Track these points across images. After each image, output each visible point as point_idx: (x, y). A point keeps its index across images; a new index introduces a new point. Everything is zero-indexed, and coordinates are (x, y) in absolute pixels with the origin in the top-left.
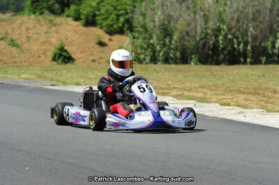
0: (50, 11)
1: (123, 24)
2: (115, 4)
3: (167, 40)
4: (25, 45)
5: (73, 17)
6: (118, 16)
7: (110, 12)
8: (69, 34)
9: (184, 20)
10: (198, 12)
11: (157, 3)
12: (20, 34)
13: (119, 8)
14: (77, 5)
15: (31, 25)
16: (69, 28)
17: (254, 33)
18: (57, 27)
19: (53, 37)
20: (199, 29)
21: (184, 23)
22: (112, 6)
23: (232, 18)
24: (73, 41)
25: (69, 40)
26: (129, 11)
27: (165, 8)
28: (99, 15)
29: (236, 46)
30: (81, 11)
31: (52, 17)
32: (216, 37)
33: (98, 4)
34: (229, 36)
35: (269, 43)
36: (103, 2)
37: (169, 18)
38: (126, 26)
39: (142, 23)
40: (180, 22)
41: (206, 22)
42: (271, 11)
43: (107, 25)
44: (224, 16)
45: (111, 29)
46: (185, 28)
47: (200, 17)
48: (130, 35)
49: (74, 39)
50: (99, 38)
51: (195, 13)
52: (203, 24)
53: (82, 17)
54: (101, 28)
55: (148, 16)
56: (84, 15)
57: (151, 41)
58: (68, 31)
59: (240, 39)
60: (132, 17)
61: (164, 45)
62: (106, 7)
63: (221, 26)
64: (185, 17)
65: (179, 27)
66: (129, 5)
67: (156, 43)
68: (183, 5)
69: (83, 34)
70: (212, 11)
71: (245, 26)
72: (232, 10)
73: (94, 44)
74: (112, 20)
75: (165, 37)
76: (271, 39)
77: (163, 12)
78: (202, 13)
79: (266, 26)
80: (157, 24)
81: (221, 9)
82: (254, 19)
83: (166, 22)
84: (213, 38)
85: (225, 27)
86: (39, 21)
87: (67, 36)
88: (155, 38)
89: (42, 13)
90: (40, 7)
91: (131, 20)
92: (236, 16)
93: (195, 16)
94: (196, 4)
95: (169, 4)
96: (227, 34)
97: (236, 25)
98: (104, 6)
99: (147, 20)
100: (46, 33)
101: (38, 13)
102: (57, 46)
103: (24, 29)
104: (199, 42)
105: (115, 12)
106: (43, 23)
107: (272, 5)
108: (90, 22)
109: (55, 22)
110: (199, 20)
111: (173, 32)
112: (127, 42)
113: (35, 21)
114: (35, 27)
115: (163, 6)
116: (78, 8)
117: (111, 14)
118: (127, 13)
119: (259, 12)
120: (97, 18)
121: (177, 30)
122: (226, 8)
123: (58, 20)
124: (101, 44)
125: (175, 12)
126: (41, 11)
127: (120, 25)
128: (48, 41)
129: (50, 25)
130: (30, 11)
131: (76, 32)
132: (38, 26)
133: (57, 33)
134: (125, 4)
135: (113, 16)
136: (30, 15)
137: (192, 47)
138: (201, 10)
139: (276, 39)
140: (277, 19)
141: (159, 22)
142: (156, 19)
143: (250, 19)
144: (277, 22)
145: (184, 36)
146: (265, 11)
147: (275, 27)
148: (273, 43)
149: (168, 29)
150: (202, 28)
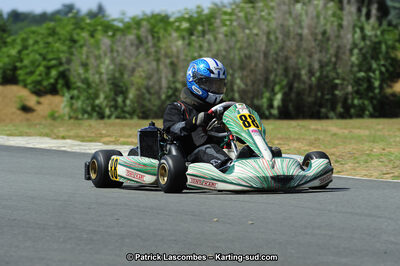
1: (56, 80)
2: (44, 51)
3: (120, 99)
6: (49, 68)
7: (37, 63)
9: (144, 71)
10: (163, 59)
11: (103, 48)
13: (50, 56)
17: (243, 86)
20: (164, 83)
21: (142, 74)
22: (40, 54)
26: (64, 60)
27: (115, 54)
28: (21, 68)
33: (20, 52)
35: (265, 100)
36: (27, 49)
37: (122, 68)
38: (61, 82)
39: (83, 76)
40: (137, 74)
41: (174, 74)
42: (266, 55)
43: (33, 82)
45: (38, 87)
46: (145, 83)
47: (166, 67)
48: (66, 94)
50: (21, 101)
51: (158, 60)
52: (170, 75)
54: (25, 86)
55: (91, 66)
57: (97, 102)
60: (69, 70)
61: (116, 107)
62: (31, 57)
64: (147, 66)
65: (136, 81)
66: (63, 52)
67: (105, 103)
68: (141, 50)
70: (182, 57)
73: (14, 110)
74: (40, 75)
75: (116, 94)
77: (113, 60)
78: (168, 61)
79: (259, 77)
80: (105, 77)
82: (242, 68)
83: (117, 75)
88: (102, 96)
91: (67, 73)
93: (158, 65)
94: (160, 48)
95: (120, 49)
98: (28, 54)
99: (91, 72)
104: (163, 102)
105: (44, 63)
107: (267, 47)
108: (9, 79)
110: (164, 70)
111: (127, 89)
112: (62, 105)
115: (112, 51)
117: (39, 66)
118: (61, 64)
119: (249, 57)
120: (19, 72)
121: (133, 85)
124: (26, 109)
125: (129, 60)
127: (52, 81)
134: (58, 51)
135: (41, 68)
137: (155, 109)
138: (167, 56)
139: (275, 94)
140: (275, 66)
141: (107, 74)
142: (103, 70)
143: (236, 67)
144: (275, 70)
145: (143, 94)
146: (257, 54)
147: (272, 77)
148: (271, 101)
149: (121, 84)
150: (169, 82)
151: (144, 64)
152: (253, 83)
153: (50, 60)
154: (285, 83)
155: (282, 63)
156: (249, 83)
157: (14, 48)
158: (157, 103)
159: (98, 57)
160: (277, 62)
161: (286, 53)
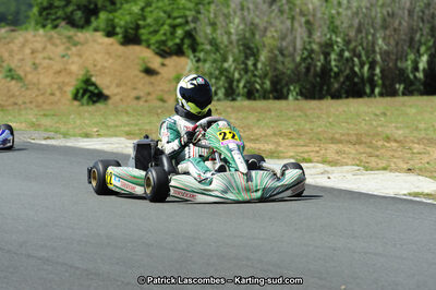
0: (68, 23)
1: (182, 40)
2: (168, 9)
3: (250, 63)
4: (29, 77)
5: (104, 30)
6: (174, 27)
7: (161, 22)
8: (98, 57)
9: (276, 31)
10: (297, 17)
11: (233, 5)
12: (23, 60)
13: (175, 14)
14: (110, 12)
15: (38, 46)
16: (97, 47)
17: (385, 47)
18: (79, 47)
19: (73, 63)
20: (299, 45)
21: (275, 34)
22: (165, 12)
23: (351, 26)
24: (105, 68)
25: (99, 67)
26: (190, 19)
27: (246, 13)
28: (144, 27)
29: (356, 69)
30: (116, 20)
31: (71, 32)
32: (327, 55)
33: (142, 9)
34: (347, 54)
35: (409, 62)
36: (150, 6)
37: (253, 28)
38: (187, 42)
39: (210, 37)
40: (269, 34)
41: (310, 34)
42: (411, 13)
43: (157, 42)
44: (338, 23)
45: (162, 48)
46: (278, 44)
47: (301, 26)
48: (192, 56)
49: (106, 64)
50: (144, 62)
51: (293, 18)
52: (305, 35)
53: (118, 30)
54: (148, 46)
55: (219, 25)
56: (121, 27)
57: (226, 65)
58: (97, 53)
59: (364, 58)
60: (195, 28)
61: (246, 70)
62: (155, 15)
63: (334, 37)
64: (280, 24)
65: (268, 41)
66: (190, 10)
67: (233, 67)
68: (274, 7)
69: (120, 57)
70: (319, 15)
71: (370, 37)
72: (349, 13)
73: (137, 72)
74: (165, 34)
75: (247, 58)
76: (412, 56)
77: (243, 19)
78: (303, 20)
79: (403, 37)
80: (234, 38)
81: (333, 12)
82: (385, 27)
83: (247, 35)
84: (322, 57)
85: (339, 40)
86: (51, 38)
87: (95, 60)
88: (231, 59)
89: (56, 27)
90: (53, 17)
91: (194, 33)
92: (356, 23)
94: (295, 5)
95: (251, 6)
96: (342, 51)
97: (356, 36)
98: (151, 12)
99: (219, 32)
100: (63, 57)
101: (49, 26)
102: (80, 77)
103: (28, 51)
104: (300, 64)
105: (169, 21)
106: (58, 42)
108: (131, 38)
109: (76, 39)
110: (299, 30)
111: (258, 50)
112: (188, 68)
113: (44, 39)
114: (44, 48)
115: (242, 9)
116: (111, 16)
117: (163, 25)
118: (187, 22)
119: (392, 15)
120: (142, 31)
121: (264, 46)
122: (340, 10)
123: (81, 35)
124: (149, 72)
125: (261, 18)
126: (56, 23)
127: (178, 41)
128: (65, 69)
129: (67, 45)
130: (37, 24)
131: (109, 54)
132: (49, 46)
133: (80, 56)
134: (184, 8)
135: (166, 27)
136: (37, 30)
137: (289, 72)
138: (302, 14)
139: (420, 55)
140: (421, 25)
141: (237, 35)
142: (232, 31)
143: (378, 26)
144: (421, 29)
145: (276, 56)
146: (401, 12)
147: (418, 36)
148: (416, 63)
149: (252, 45)
150: (304, 42)
151: (277, 23)
152: (397, 44)
153: (175, 18)
154: (431, 43)
155: (429, 22)
156: (392, 42)
157: (136, 4)
158: (291, 66)
159: (227, 16)
160: (423, 21)
161: (432, 11)
